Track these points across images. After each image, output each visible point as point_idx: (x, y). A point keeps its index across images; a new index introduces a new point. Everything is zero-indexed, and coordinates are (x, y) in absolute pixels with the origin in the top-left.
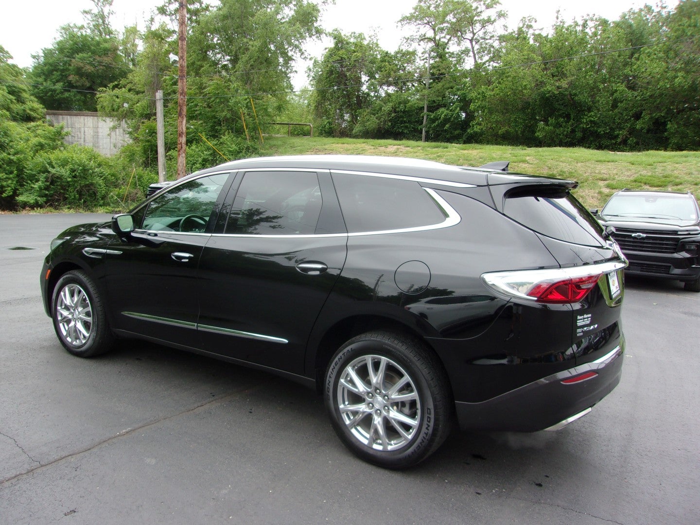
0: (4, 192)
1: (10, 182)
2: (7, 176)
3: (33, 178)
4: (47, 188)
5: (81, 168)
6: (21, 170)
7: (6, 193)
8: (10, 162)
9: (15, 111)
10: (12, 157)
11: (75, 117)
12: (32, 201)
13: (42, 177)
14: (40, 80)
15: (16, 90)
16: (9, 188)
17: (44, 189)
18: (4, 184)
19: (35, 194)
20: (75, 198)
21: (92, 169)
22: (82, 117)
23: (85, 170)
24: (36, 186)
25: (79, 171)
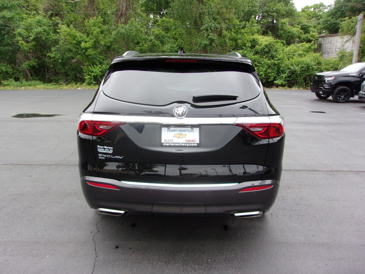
0: (270, 79)
1: (273, 74)
2: (272, 71)
3: (283, 72)
4: (289, 77)
5: (305, 66)
6: (279, 68)
7: (271, 79)
8: (275, 64)
9: (303, 38)
10: (275, 62)
11: (332, 37)
12: (280, 83)
13: (287, 72)
14: (329, 18)
15: (306, 27)
16: (272, 77)
17: (287, 78)
18: (270, 75)
19: (283, 80)
20: (302, 82)
21: (312, 67)
22: (336, 37)
23: (308, 67)
24: (284, 76)
25: (305, 68)
